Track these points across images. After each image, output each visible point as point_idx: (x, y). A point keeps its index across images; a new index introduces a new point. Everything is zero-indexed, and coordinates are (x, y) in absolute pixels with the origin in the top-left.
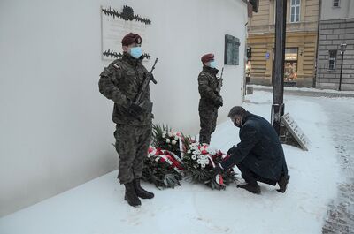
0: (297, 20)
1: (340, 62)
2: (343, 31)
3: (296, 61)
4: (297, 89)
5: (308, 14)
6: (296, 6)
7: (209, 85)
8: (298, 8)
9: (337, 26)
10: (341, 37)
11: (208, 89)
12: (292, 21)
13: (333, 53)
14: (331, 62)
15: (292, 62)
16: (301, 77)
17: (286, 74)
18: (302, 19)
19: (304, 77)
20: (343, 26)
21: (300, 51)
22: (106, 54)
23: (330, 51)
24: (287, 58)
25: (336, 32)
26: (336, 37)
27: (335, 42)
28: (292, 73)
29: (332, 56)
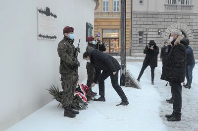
2: (145, 19)
3: (118, 38)
9: (142, 16)
10: (145, 23)
12: (115, 10)
14: (140, 39)
15: (115, 39)
20: (146, 16)
22: (40, 36)
23: (139, 32)
24: (112, 36)
25: (142, 19)
26: (142, 23)
27: (142, 26)
28: (115, 46)
29: (140, 35)
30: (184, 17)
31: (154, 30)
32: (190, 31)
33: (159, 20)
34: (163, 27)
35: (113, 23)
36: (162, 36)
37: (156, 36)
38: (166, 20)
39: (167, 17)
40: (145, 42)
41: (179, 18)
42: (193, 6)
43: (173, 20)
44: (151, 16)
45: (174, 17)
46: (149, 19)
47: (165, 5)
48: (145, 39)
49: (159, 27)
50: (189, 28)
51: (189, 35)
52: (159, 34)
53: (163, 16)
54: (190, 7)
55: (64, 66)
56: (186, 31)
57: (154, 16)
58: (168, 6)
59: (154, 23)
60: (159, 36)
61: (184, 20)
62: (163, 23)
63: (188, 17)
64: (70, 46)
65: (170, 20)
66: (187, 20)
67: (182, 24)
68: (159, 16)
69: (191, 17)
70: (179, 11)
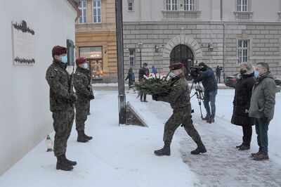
0: (99, 21)
1: (139, 59)
2: (137, 32)
3: (101, 59)
4: (104, 85)
5: (108, 15)
6: (97, 8)
7: (83, 83)
8: (99, 10)
9: (133, 27)
10: (138, 37)
11: (83, 86)
12: (95, 21)
13: (132, 51)
14: (132, 59)
15: (97, 60)
16: (107, 73)
17: (94, 71)
18: (103, 20)
19: (110, 73)
20: (138, 27)
21: (104, 50)
22: (16, 60)
23: (130, 49)
24: (92, 56)
25: (133, 32)
26: (133, 37)
27: (133, 41)
28: (98, 70)
29: (131, 53)
30: (189, 27)
31: (150, 46)
32: (198, 46)
33: (155, 32)
34: (161, 41)
35: (94, 39)
36: (161, 54)
37: (152, 54)
38: (165, 32)
39: (166, 27)
40: (139, 63)
41: (183, 28)
42: (200, 12)
43: (175, 32)
44: (145, 27)
45: (175, 27)
46: (142, 32)
47: (163, 12)
48: (138, 58)
49: (155, 41)
50: (195, 42)
51: (197, 52)
52: (157, 51)
53: (161, 27)
54: (196, 14)
55: (56, 101)
56: (192, 45)
57: (149, 27)
58: (167, 14)
59: (149, 36)
60: (156, 54)
61: (189, 32)
62: (161, 37)
63: (193, 27)
64: (64, 73)
65: (170, 32)
66: (194, 32)
67: (187, 37)
68: (156, 27)
69: (199, 27)
70: (182, 19)
